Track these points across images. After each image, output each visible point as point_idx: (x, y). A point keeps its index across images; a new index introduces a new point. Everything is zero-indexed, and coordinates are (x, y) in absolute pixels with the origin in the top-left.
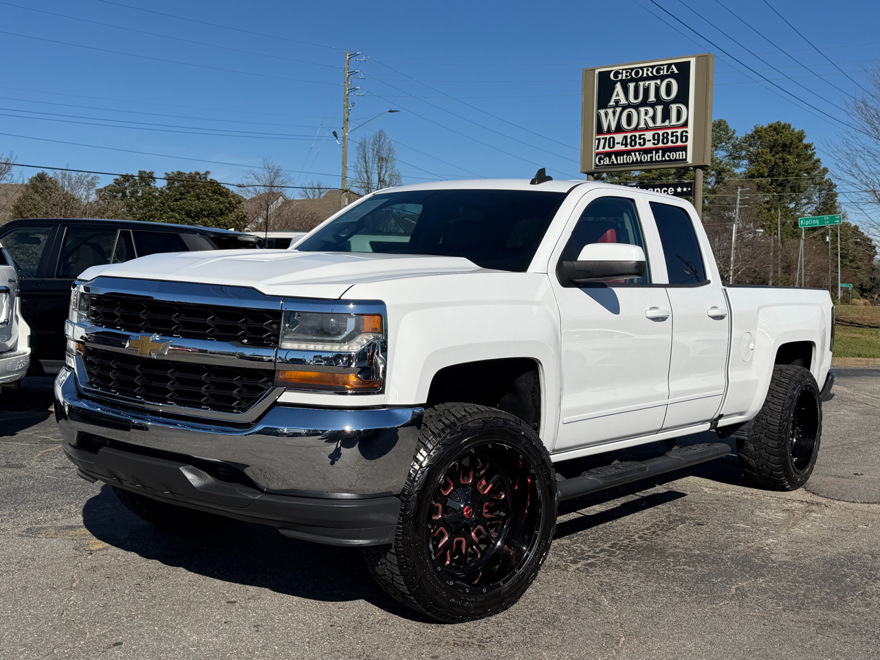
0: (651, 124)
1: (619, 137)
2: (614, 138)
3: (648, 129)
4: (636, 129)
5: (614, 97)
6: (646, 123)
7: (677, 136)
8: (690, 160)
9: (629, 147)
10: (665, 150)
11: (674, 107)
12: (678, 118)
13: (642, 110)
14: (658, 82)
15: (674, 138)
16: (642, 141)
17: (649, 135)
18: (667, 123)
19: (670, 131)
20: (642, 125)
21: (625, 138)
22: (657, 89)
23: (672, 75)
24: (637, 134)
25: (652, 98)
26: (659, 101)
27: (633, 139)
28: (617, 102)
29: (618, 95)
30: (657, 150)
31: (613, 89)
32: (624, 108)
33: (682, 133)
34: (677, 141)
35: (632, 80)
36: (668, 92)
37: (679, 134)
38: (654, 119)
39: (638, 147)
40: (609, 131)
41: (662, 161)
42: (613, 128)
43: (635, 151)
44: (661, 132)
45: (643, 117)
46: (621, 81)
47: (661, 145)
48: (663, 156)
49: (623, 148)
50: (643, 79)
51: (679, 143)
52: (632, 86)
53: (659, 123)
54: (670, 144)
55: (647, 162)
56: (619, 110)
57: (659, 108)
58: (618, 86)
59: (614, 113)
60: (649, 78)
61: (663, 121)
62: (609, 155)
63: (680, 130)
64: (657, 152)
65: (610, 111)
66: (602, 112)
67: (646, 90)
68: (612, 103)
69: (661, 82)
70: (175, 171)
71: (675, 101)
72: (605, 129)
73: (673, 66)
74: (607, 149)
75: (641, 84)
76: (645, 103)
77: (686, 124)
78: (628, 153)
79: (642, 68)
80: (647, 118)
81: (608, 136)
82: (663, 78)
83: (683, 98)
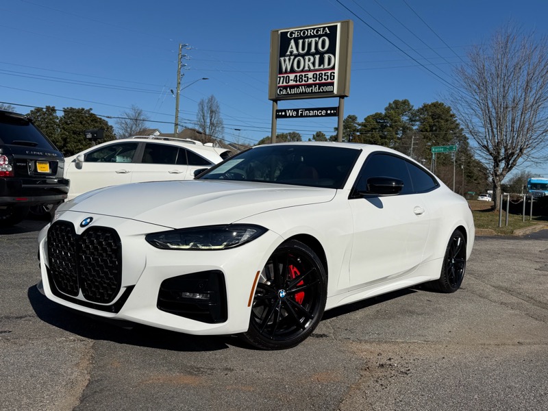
0: (312, 68)
1: (292, 76)
2: (289, 77)
3: (310, 71)
4: (302, 71)
5: (290, 50)
6: (309, 67)
7: (328, 76)
8: (335, 92)
9: (298, 83)
10: (320, 85)
11: (326, 56)
12: (329, 64)
13: (307, 58)
14: (317, 39)
15: (326, 77)
16: (306, 79)
17: (310, 75)
18: (322, 67)
19: (323, 72)
20: (306, 68)
21: (296, 76)
22: (316, 44)
23: (326, 35)
24: (303, 74)
25: (313, 50)
26: (317, 52)
27: (301, 77)
28: (291, 52)
29: (292, 48)
30: (315, 85)
31: (289, 44)
32: (296, 56)
33: (331, 73)
34: (328, 79)
35: (301, 38)
36: (323, 46)
37: (329, 74)
38: (314, 64)
39: (303, 82)
40: (286, 72)
41: (318, 92)
42: (289, 70)
43: (302, 85)
44: (318, 73)
45: (307, 62)
46: (294, 38)
47: (318, 81)
48: (319, 89)
49: (294, 83)
50: (308, 37)
51: (329, 81)
52: (301, 41)
53: (317, 67)
54: (323, 81)
55: (309, 93)
56: (292, 57)
57: (317, 57)
58: (292, 41)
59: (289, 60)
60: (311, 37)
61: (320, 66)
62: (285, 88)
63: (330, 72)
64: (315, 86)
65: (287, 58)
66: (282, 59)
67: (310, 45)
68: (288, 53)
69: (319, 39)
70: (69, 107)
71: (327, 52)
72: (284, 70)
73: (327, 29)
74: (285, 84)
75: (307, 40)
76: (308, 53)
77: (333, 68)
78: (298, 86)
79: (307, 30)
80: (309, 63)
81: (285, 75)
82: (320, 36)
83: (332, 50)
